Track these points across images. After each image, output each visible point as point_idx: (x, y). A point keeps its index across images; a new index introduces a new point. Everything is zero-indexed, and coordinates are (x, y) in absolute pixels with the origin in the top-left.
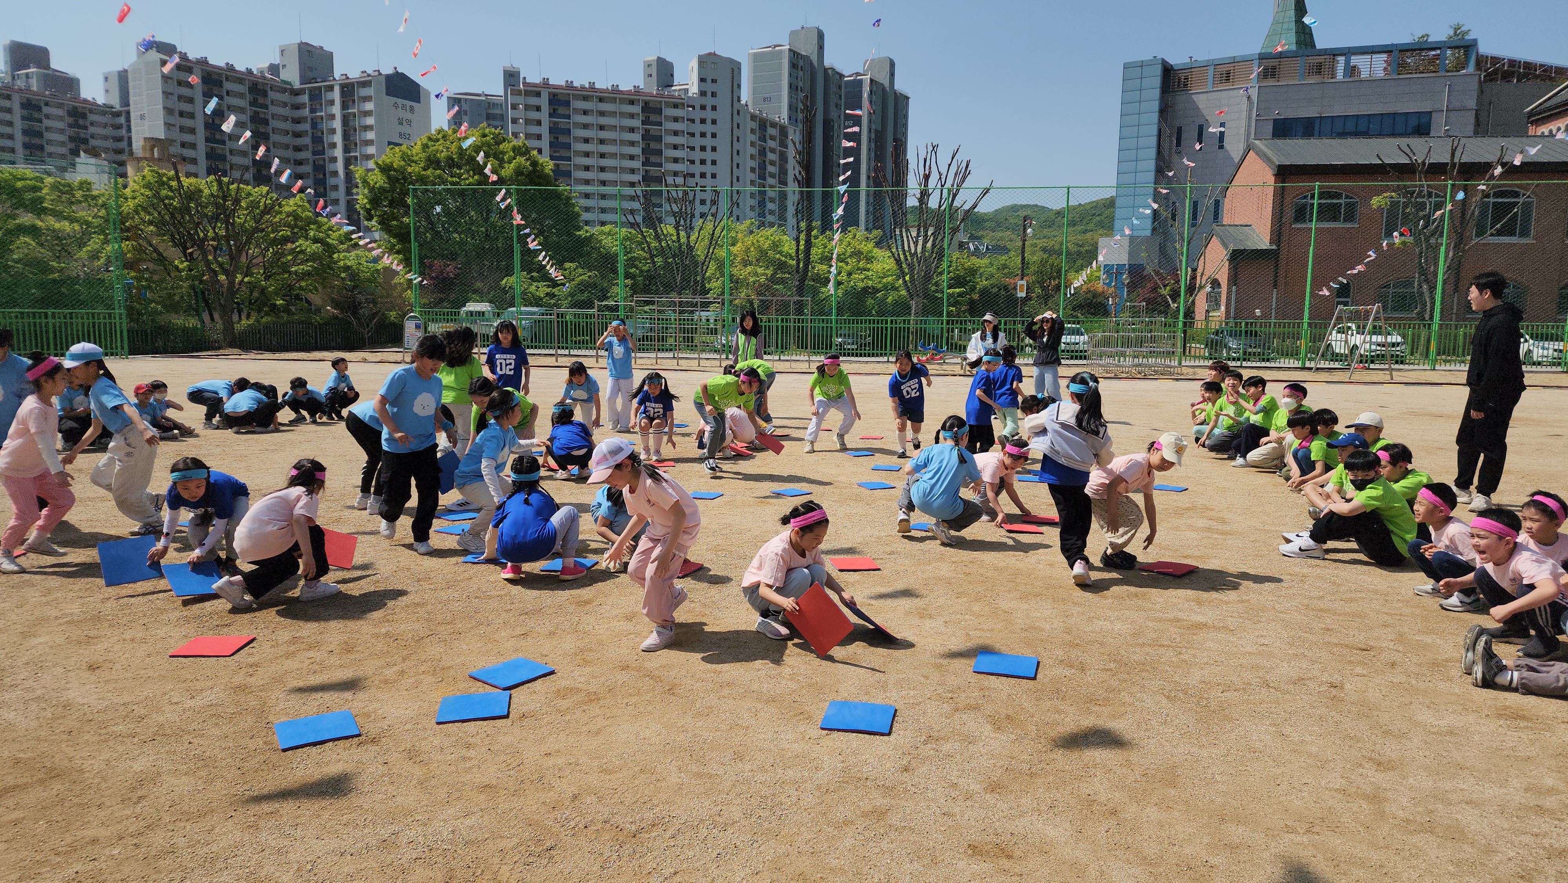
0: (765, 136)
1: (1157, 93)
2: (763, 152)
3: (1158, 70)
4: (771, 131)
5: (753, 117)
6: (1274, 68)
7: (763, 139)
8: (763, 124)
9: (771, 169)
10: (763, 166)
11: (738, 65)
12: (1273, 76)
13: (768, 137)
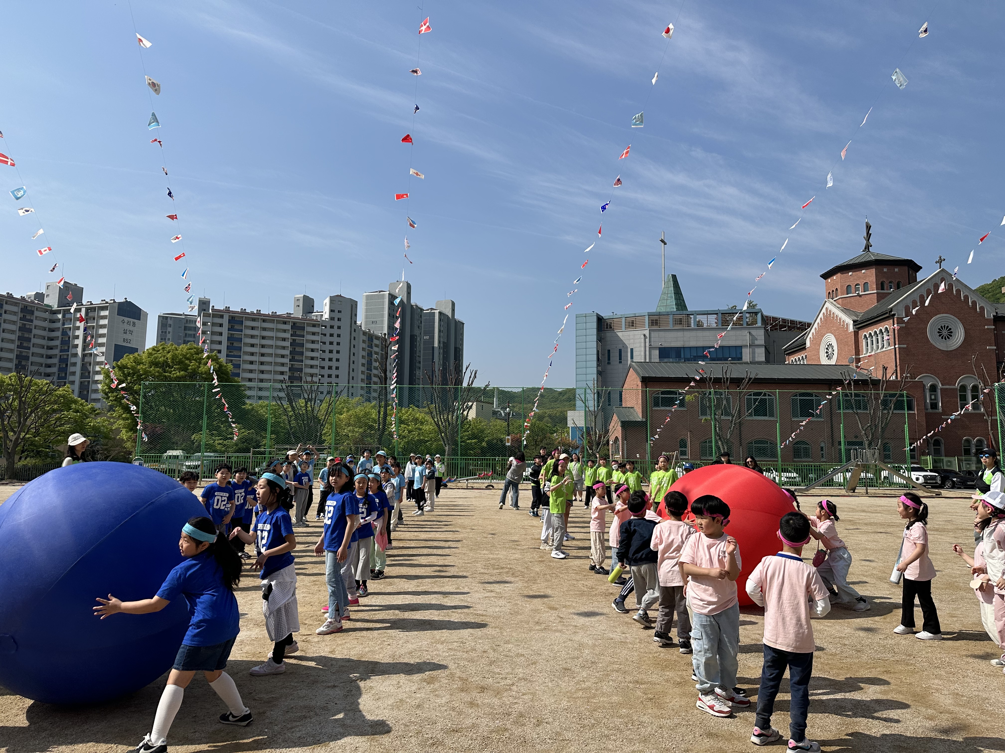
1: (595, 331)
2: (370, 354)
3: (595, 319)
5: (364, 333)
6: (656, 320)
7: (371, 346)
8: (370, 337)
10: (370, 363)
11: (356, 303)
12: (657, 324)
13: (373, 345)
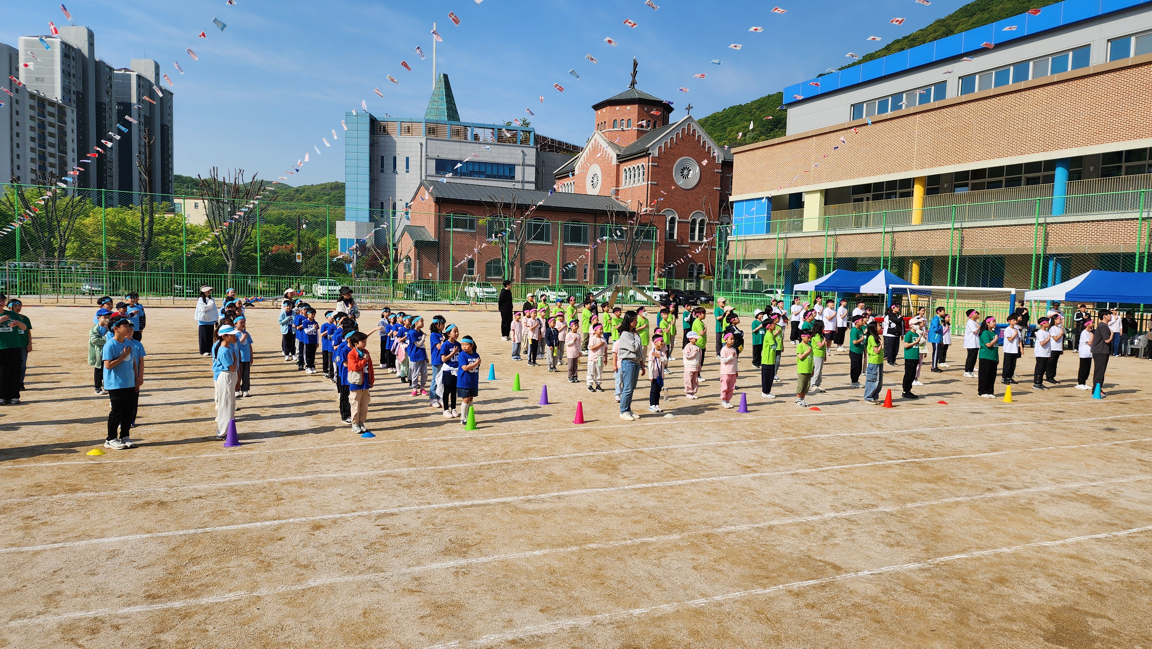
0: (43, 112)
1: (367, 134)
2: (42, 126)
4: (49, 109)
5: (32, 96)
6: (432, 129)
7: (42, 114)
8: (42, 103)
9: (50, 139)
10: (42, 137)
11: (16, 52)
12: (434, 133)
13: (46, 114)
